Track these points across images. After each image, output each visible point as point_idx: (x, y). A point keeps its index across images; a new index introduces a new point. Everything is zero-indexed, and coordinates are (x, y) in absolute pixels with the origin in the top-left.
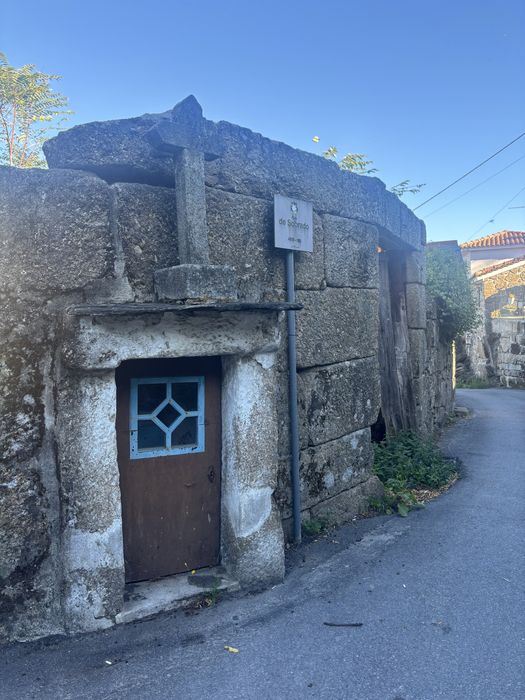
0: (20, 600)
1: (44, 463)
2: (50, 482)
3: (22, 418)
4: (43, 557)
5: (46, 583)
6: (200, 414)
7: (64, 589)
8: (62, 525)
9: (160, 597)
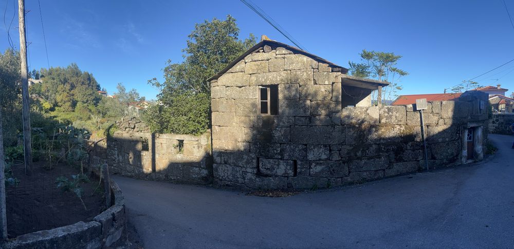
0: (456, 159)
1: (459, 141)
2: (460, 143)
3: (458, 135)
4: (459, 154)
5: (459, 157)
6: (472, 135)
7: (461, 158)
8: (462, 149)
9: (470, 161)
